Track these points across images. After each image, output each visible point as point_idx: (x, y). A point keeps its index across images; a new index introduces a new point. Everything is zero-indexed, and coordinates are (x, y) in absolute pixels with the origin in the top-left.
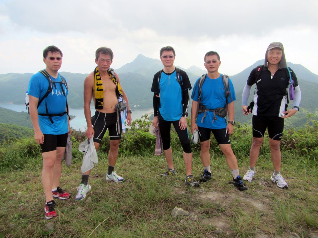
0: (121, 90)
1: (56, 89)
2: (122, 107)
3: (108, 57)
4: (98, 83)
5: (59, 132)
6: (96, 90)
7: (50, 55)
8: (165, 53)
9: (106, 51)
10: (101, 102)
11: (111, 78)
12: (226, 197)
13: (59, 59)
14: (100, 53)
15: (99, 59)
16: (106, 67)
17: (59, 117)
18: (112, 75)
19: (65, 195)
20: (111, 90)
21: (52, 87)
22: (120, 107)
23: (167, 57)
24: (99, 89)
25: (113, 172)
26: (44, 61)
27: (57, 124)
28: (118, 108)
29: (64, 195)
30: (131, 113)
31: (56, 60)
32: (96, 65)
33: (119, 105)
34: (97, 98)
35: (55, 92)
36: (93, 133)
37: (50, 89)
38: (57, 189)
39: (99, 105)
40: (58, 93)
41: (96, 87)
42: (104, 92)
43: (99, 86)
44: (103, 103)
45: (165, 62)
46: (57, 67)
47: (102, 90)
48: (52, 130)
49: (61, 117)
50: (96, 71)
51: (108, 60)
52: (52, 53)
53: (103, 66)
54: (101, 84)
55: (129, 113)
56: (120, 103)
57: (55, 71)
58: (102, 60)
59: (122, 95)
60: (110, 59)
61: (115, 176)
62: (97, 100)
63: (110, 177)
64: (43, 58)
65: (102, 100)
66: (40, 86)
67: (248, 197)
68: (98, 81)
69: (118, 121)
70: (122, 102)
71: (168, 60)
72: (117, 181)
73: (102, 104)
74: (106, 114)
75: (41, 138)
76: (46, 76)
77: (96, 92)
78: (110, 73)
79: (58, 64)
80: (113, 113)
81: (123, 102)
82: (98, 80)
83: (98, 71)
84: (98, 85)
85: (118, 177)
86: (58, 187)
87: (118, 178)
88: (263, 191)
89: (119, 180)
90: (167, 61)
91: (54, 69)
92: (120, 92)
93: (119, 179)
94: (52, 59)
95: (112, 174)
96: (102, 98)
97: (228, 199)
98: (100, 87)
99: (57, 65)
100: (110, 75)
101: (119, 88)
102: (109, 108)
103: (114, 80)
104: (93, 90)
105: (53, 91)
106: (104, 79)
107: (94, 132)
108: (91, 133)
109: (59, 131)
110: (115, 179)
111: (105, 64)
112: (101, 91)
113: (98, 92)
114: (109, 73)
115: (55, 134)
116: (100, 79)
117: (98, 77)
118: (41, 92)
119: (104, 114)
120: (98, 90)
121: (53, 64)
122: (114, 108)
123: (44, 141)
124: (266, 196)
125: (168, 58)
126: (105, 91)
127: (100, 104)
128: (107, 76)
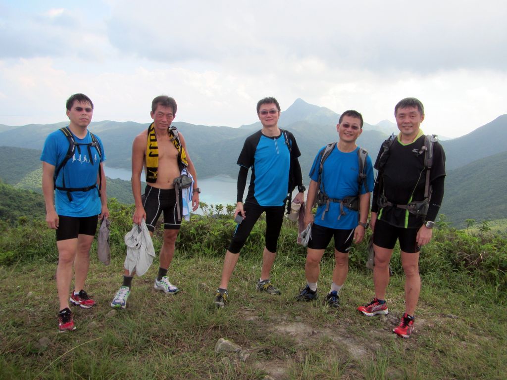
0: (185, 159)
1: (80, 153)
2: (185, 182)
3: (169, 111)
4: (152, 146)
5: (81, 214)
6: (148, 155)
7: (77, 104)
8: (264, 107)
9: (167, 102)
10: (154, 173)
11: (171, 141)
12: (313, 333)
13: (88, 110)
14: (159, 103)
15: (156, 112)
16: (165, 123)
17: (82, 192)
18: (174, 135)
19: (88, 302)
20: (170, 157)
21: (73, 151)
22: (181, 182)
23: (267, 113)
24: (152, 154)
25: (163, 278)
26: (68, 113)
27: (79, 202)
28: (178, 184)
29: (86, 303)
30: (200, 193)
31: (85, 112)
32: (152, 121)
33: (179, 179)
34: (148, 166)
35: (77, 157)
36: (143, 216)
37: (70, 154)
38: (80, 293)
39: (150, 177)
40: (83, 159)
41: (148, 151)
42: (159, 159)
43: (153, 150)
44: (157, 175)
45: (264, 121)
46: (85, 121)
47: (157, 155)
48: (71, 210)
49: (85, 193)
50: (151, 129)
51: (169, 114)
52: (80, 102)
53: (161, 122)
54: (156, 148)
55: (196, 192)
56: (182, 176)
57: (83, 128)
58: (161, 114)
59: (186, 166)
60: (172, 113)
61: (167, 284)
62: (148, 169)
63: (159, 284)
64: (66, 109)
65: (155, 169)
66: (57, 149)
67: (348, 337)
68: (152, 143)
69: (177, 203)
70: (185, 176)
71: (268, 117)
72: (167, 290)
73: (155, 175)
74: (161, 190)
75: (53, 220)
76: (67, 135)
77: (148, 157)
78: (171, 133)
79: (87, 117)
80: (170, 190)
81: (187, 176)
82: (152, 140)
83: (153, 128)
84: (151, 148)
85: (170, 285)
86: (82, 291)
87: (169, 288)
88: (382, 331)
89: (170, 291)
90: (268, 119)
91: (81, 124)
92: (184, 161)
93: (171, 289)
94: (80, 109)
95: (162, 280)
96: (156, 167)
97: (315, 336)
98: (154, 152)
99: (86, 119)
100: (170, 136)
101: (183, 156)
102: (164, 182)
103: (176, 143)
104: (145, 156)
105: (74, 157)
106: (161, 140)
107: (145, 214)
108: (141, 215)
109: (81, 212)
110: (165, 288)
111: (164, 120)
112: (155, 157)
113: (151, 158)
114: (169, 133)
115: (75, 216)
116: (155, 140)
117: (153, 137)
118: (58, 156)
119: (158, 190)
120: (150, 155)
121: (81, 117)
122: (171, 182)
123: (59, 224)
124: (379, 339)
125: (269, 113)
126: (162, 157)
127: (152, 175)
128: (167, 137)
